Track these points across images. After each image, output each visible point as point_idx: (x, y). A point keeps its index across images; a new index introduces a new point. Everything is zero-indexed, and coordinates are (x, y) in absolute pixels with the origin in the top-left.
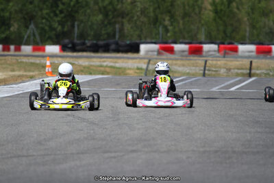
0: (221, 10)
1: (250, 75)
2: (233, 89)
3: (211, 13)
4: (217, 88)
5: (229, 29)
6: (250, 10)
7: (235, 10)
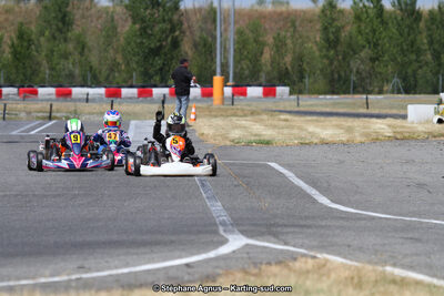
0: (21, 52)
1: (50, 118)
2: (32, 133)
3: (10, 55)
4: (17, 131)
5: (29, 72)
6: (49, 52)
7: (35, 53)
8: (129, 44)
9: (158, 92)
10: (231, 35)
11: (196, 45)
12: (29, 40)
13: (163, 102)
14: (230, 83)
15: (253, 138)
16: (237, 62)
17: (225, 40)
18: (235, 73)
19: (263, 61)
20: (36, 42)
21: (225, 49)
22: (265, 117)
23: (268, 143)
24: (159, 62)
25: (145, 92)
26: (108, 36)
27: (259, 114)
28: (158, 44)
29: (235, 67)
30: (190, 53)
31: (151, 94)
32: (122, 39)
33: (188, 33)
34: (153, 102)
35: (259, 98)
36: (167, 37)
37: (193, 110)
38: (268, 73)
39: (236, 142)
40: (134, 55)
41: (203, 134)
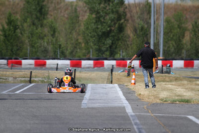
0: (9, 35)
1: (30, 82)
2: (18, 92)
3: (2, 37)
4: (7, 91)
5: (15, 48)
6: (30, 35)
7: (20, 35)
8: (87, 28)
9: (108, 63)
10: (162, 23)
11: (135, 30)
12: (16, 26)
13: (112, 71)
14: (161, 57)
15: (176, 98)
16: (165, 42)
17: (157, 27)
18: (164, 50)
19: (184, 42)
20: (21, 27)
21: (157, 33)
22: (185, 82)
23: (187, 101)
24: (109, 42)
25: (98, 64)
26: (73, 23)
27: (181, 80)
28: (108, 29)
29: (164, 46)
30: (131, 35)
31: (103, 65)
32: (82, 24)
33: (130, 21)
34: (105, 70)
35: (182, 68)
36: (115, 24)
37: (134, 77)
38: (188, 51)
39: (164, 101)
40: (91, 37)
41: (140, 94)
